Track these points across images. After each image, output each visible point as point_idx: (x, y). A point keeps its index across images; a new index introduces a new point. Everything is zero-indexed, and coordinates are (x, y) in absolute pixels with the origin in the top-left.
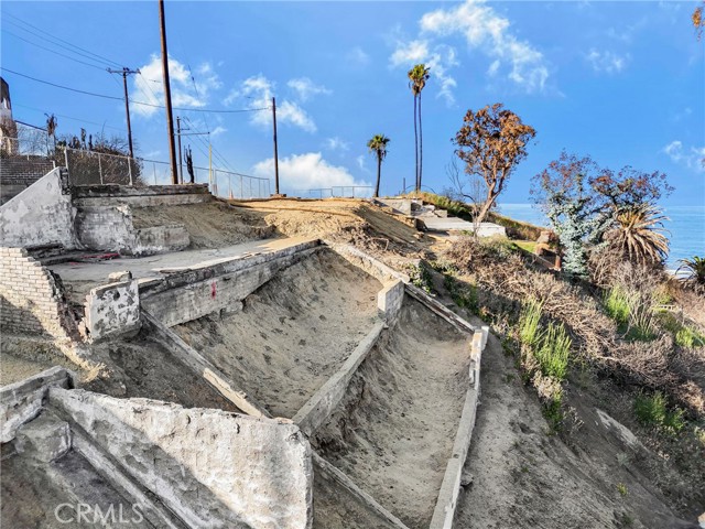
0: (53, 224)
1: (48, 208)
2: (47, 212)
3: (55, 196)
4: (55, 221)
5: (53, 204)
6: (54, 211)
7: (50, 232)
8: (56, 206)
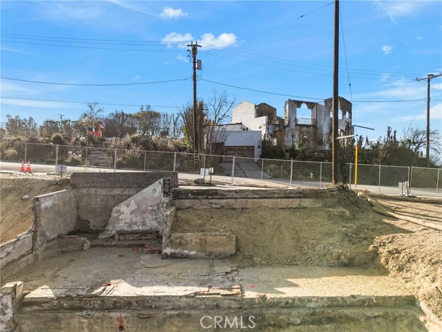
0: (154, 216)
1: (151, 206)
2: (150, 208)
3: (157, 198)
4: (156, 215)
5: (156, 203)
6: (156, 208)
7: (152, 222)
8: (158, 205)
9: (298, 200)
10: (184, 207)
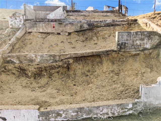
3: (61, 12)
6: (61, 16)
9: (106, 13)
10: (70, 15)
